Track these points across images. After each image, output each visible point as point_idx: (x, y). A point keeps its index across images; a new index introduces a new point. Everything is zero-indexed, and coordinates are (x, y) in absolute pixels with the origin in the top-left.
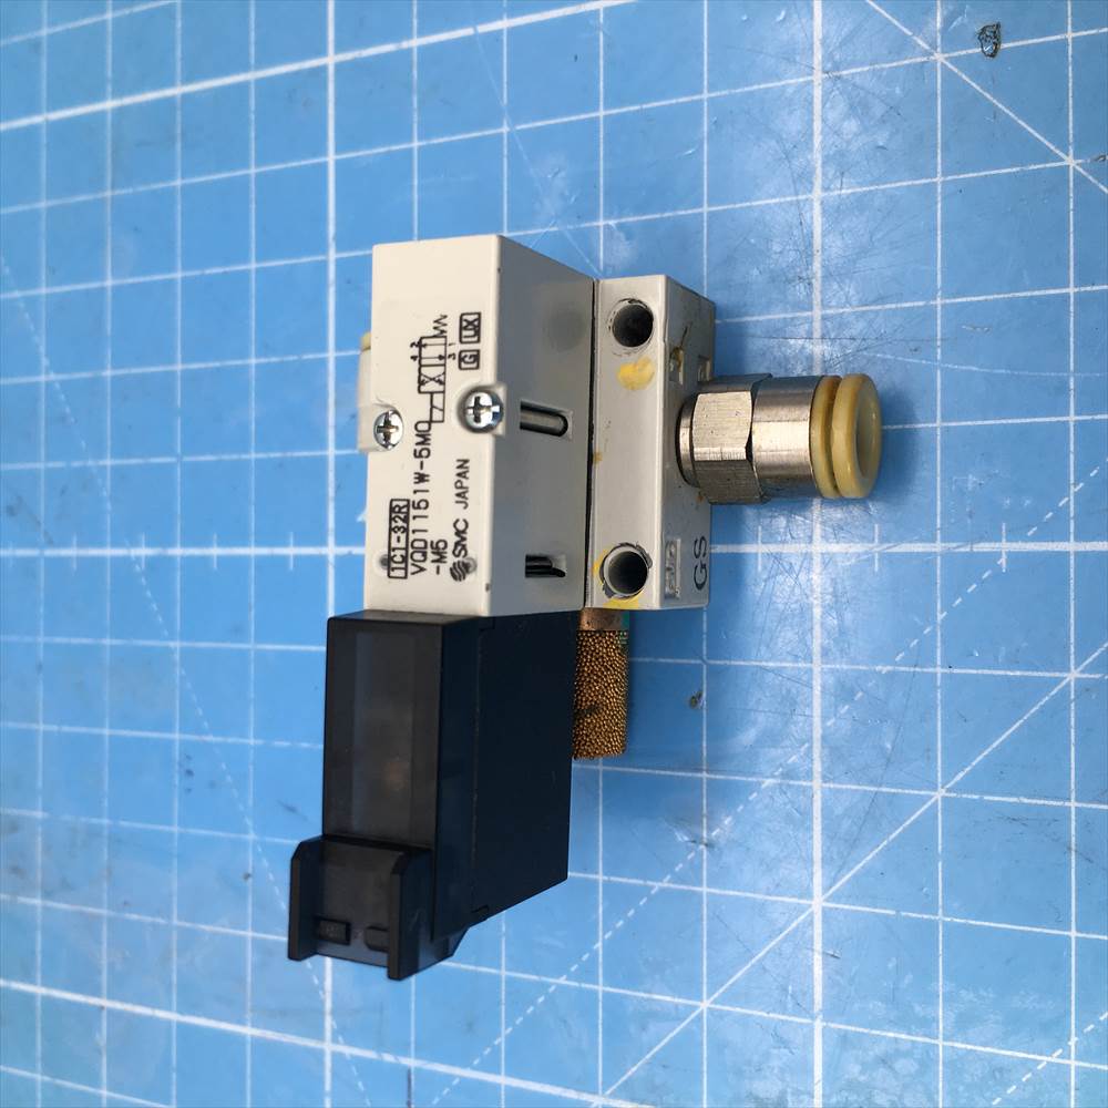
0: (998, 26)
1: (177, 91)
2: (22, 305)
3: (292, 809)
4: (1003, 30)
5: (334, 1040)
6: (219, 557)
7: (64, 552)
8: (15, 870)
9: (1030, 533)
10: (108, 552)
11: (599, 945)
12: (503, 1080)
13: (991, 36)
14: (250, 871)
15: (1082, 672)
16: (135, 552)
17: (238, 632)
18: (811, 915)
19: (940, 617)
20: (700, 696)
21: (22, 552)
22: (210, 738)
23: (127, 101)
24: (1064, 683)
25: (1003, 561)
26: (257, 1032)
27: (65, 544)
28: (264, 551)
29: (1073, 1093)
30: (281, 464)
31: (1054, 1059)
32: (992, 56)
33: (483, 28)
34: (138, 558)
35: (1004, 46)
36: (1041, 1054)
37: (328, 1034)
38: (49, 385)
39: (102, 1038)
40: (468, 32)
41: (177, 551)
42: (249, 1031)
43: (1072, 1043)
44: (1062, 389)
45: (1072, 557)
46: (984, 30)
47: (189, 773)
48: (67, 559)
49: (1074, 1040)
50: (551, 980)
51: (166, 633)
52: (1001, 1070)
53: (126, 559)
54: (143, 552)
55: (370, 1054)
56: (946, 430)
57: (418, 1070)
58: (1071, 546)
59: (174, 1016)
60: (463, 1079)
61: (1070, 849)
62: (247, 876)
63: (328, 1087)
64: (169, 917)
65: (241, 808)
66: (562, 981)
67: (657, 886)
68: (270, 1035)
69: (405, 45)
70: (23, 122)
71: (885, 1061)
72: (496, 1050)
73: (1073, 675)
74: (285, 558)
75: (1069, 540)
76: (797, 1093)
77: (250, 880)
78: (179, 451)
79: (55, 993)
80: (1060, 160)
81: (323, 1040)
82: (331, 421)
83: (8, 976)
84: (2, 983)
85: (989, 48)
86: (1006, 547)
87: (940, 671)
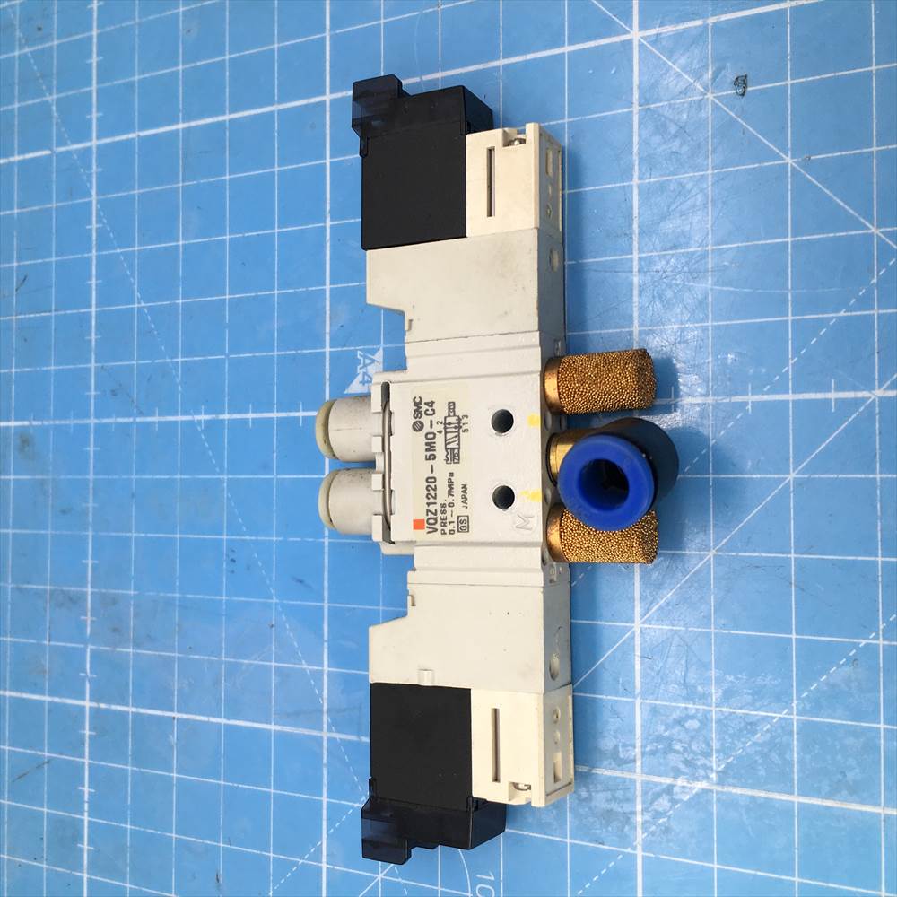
0: (746, 77)
1: (227, 117)
2: (122, 258)
3: (301, 582)
4: (749, 82)
5: (329, 730)
6: (253, 419)
7: (150, 419)
8: (115, 630)
9: (765, 389)
10: (180, 418)
13: (741, 82)
14: (274, 623)
15: (797, 474)
16: (197, 418)
17: (266, 468)
18: (634, 633)
19: (713, 442)
21: (120, 420)
22: (248, 538)
23: (193, 124)
24: (787, 481)
25: (749, 407)
26: (278, 728)
27: (152, 414)
28: (284, 415)
29: (795, 736)
30: (294, 357)
31: (783, 715)
32: (743, 95)
33: (427, 78)
34: (199, 421)
35: (749, 89)
36: (775, 713)
37: (325, 726)
38: (140, 309)
39: (174, 739)
41: (226, 416)
42: (272, 727)
43: (794, 705)
44: (785, 301)
45: (791, 404)
46: (737, 79)
47: (233, 561)
48: (152, 423)
49: (795, 703)
51: (218, 470)
52: (751, 724)
53: (193, 421)
54: (203, 417)
56: (716, 327)
58: (790, 397)
59: (223, 721)
61: (791, 583)
62: (272, 626)
63: (325, 761)
64: (219, 655)
65: (268, 582)
68: (287, 729)
70: (124, 137)
71: (680, 722)
73: (792, 476)
74: (297, 419)
75: (788, 393)
76: (625, 745)
77: (274, 629)
78: (227, 351)
79: (142, 711)
80: (783, 159)
81: (322, 730)
82: (328, 329)
83: (109, 702)
84: (103, 706)
85: (740, 91)
86: (751, 398)
87: (711, 476)
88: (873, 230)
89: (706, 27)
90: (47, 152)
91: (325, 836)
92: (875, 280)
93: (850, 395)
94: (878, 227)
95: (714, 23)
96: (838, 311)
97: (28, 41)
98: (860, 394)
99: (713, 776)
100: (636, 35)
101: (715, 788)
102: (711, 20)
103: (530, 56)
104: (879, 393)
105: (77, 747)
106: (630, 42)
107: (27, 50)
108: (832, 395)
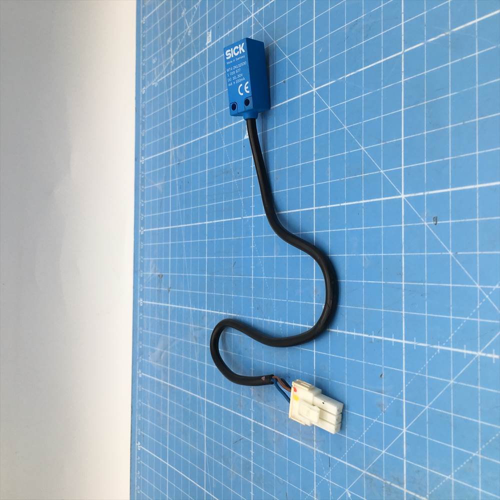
0: (437, 217)
4: (438, 218)
5: (316, 448)
7: (267, 320)
9: (444, 345)
10: (275, 321)
11: (364, 433)
12: (346, 463)
13: (436, 219)
15: (454, 381)
16: (280, 322)
18: (403, 433)
19: (427, 362)
20: (382, 375)
21: (259, 319)
22: (293, 370)
24: (450, 383)
25: (438, 351)
26: (302, 443)
27: (268, 318)
28: (303, 326)
29: (453, 487)
30: (305, 305)
31: (449, 477)
33: (342, 204)
34: (280, 324)
35: (438, 222)
36: (447, 476)
38: (264, 279)
39: (274, 440)
40: (339, 205)
41: (287, 323)
44: (449, 309)
45: (452, 352)
46: (434, 218)
47: (290, 378)
48: (268, 321)
49: (453, 474)
50: (355, 440)
52: (439, 478)
53: (278, 323)
55: (322, 452)
56: (428, 316)
57: (331, 458)
58: (451, 349)
59: (287, 436)
60: (340, 462)
61: (452, 425)
63: (315, 459)
66: (357, 441)
67: (375, 421)
68: (304, 444)
69: (328, 206)
70: (260, 215)
71: (417, 472)
72: (345, 455)
73: (452, 382)
78: (287, 299)
79: (266, 427)
80: (448, 252)
81: (314, 447)
82: (314, 296)
83: (258, 422)
84: (256, 422)
85: (435, 223)
86: (439, 347)
87: (427, 376)
88: (478, 286)
89: (424, 195)
90: (241, 218)
91: (315, 488)
92: (478, 307)
93: (470, 352)
94: (480, 285)
95: (427, 195)
96: (466, 317)
97: (236, 178)
98: (474, 353)
99: (428, 496)
100: (403, 196)
102: (426, 193)
103: (372, 200)
104: (479, 354)
105: (249, 436)
106: (401, 199)
107: (235, 180)
108: (465, 351)
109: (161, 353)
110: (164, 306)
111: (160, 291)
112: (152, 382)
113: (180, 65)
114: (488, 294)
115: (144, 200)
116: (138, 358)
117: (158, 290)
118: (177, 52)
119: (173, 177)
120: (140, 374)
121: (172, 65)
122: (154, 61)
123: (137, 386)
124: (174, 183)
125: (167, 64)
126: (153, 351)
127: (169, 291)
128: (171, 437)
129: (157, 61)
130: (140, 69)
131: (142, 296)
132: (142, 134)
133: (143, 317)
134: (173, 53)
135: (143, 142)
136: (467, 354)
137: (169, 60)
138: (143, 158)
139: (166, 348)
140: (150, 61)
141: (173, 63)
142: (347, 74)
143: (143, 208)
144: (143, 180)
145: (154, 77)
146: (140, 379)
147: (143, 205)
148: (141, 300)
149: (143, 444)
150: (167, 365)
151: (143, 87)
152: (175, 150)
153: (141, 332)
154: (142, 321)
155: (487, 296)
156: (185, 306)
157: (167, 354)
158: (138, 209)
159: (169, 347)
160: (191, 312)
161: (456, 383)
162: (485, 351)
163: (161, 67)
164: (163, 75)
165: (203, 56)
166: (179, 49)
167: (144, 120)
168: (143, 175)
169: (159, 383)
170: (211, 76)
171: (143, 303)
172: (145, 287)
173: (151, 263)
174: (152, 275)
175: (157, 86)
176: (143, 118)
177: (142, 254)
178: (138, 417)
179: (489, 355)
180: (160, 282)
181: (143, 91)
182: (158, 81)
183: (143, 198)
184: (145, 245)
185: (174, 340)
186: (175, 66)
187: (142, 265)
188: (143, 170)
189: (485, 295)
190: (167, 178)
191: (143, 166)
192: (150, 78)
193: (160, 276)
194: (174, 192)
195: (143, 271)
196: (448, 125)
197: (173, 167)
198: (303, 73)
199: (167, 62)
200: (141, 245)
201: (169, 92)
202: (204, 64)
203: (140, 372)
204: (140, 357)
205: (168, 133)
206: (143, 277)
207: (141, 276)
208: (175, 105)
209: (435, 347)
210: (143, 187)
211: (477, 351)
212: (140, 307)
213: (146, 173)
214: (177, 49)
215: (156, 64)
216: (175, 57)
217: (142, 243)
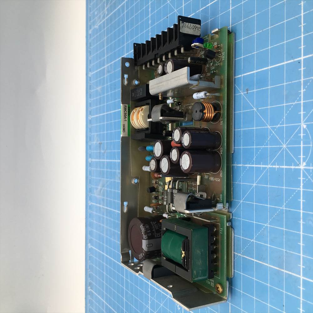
4: (249, 90)
9: (250, 164)
13: (247, 90)
25: (248, 168)
29: (255, 246)
31: (253, 240)
35: (249, 92)
44: (254, 143)
49: (254, 238)
56: (243, 148)
58: (254, 166)
61: (254, 210)
73: (255, 184)
80: (254, 109)
85: (247, 92)
86: (248, 165)
87: (241, 183)
88: (269, 127)
89: (241, 76)
92: (269, 139)
93: (264, 166)
96: (262, 146)
98: (266, 166)
99: (242, 253)
101: (242, 256)
102: (242, 75)
104: (269, 166)
108: (261, 166)
109: (101, 189)
110: (103, 161)
111: (100, 153)
112: (97, 207)
113: (110, 13)
114: (274, 130)
115: (91, 99)
116: (88, 193)
117: (99, 152)
118: (109, 6)
119: (107, 83)
120: (90, 203)
121: (106, 15)
122: (96, 13)
123: (89, 211)
124: (107, 86)
125: (104, 14)
126: (97, 189)
127: (105, 152)
128: (106, 238)
129: (98, 13)
130: (88, 19)
131: (90, 157)
132: (90, 58)
133: (91, 170)
134: (106, 6)
135: (90, 63)
136: (262, 167)
137: (104, 11)
138: (90, 73)
139: (103, 186)
140: (94, 13)
141: (106, 13)
142: (201, 9)
143: (90, 104)
144: (90, 86)
145: (96, 23)
146: (90, 206)
147: (90, 102)
148: (90, 159)
149: (92, 245)
150: (104, 196)
151: (90, 30)
152: (108, 66)
153: (90, 179)
154: (90, 172)
155: (273, 132)
156: (114, 160)
157: (104, 189)
158: (88, 105)
159: (105, 186)
160: (117, 162)
161: (256, 185)
162: (272, 165)
163: (100, 16)
164: (101, 21)
165: (123, 6)
166: (110, 4)
167: (90, 50)
168: (90, 83)
169: (100, 208)
170: (127, 19)
171: (91, 161)
172: (92, 151)
173: (95, 136)
174: (96, 143)
175: (98, 29)
176: (90, 49)
177: (90, 131)
178: (89, 229)
179: (274, 166)
180: (100, 147)
181: (90, 32)
182: (99, 25)
183: (90, 97)
184: (92, 126)
185: (108, 181)
186: (108, 15)
187: (90, 138)
188: (90, 80)
189: (272, 131)
190: (104, 84)
191: (90, 78)
192: (94, 23)
193: (100, 144)
194: (107, 92)
195: (91, 142)
196: (254, 33)
197: (107, 77)
198: (177, 11)
199: (103, 13)
200: (89, 126)
201: (104, 31)
202: (123, 11)
203: (90, 202)
204: (90, 193)
205: (104, 56)
206: (91, 145)
207: (90, 145)
208: (107, 39)
209: (246, 165)
210: (90, 91)
211: (268, 165)
212: (89, 163)
213: (92, 82)
214: (109, 4)
215: (97, 15)
216: (107, 10)
217: (90, 125)
